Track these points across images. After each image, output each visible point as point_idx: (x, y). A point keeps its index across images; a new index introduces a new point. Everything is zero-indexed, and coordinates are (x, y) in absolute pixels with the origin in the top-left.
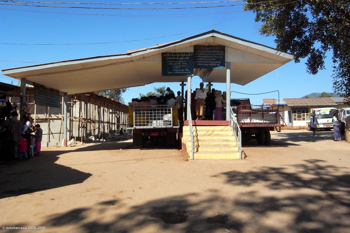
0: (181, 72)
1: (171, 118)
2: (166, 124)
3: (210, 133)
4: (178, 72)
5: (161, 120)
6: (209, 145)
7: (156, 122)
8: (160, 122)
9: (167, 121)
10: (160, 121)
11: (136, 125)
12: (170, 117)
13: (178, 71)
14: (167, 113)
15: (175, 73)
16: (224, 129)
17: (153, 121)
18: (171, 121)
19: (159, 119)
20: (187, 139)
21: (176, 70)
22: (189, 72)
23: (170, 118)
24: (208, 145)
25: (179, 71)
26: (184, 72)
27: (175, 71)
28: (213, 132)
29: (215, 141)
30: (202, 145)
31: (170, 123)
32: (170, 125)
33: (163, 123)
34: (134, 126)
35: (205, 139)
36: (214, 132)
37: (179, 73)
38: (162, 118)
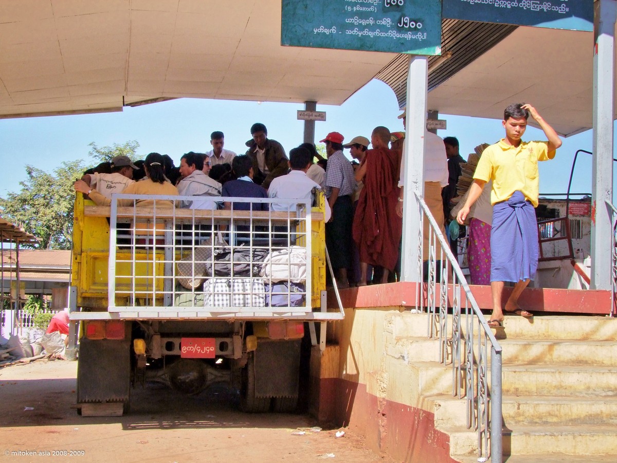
0: (377, 33)
1: (303, 268)
2: (276, 300)
3: (535, 351)
4: (366, 32)
5: (254, 275)
6: (555, 420)
7: (225, 288)
8: (248, 287)
9: (282, 282)
10: (247, 279)
11: (124, 300)
12: (297, 261)
13: (364, 22)
14: (285, 244)
15: (349, 32)
16: (595, 330)
17: (212, 279)
18: (301, 286)
19: (244, 273)
20: (435, 381)
21: (355, 20)
22: (420, 36)
23: (299, 266)
24: (550, 420)
25: (367, 26)
26: (394, 34)
27: (352, 26)
28: (551, 347)
29: (573, 395)
30: (519, 415)
31: (297, 295)
32: (301, 302)
33: (262, 292)
34: (112, 306)
35: (521, 386)
36: (556, 347)
37: (371, 34)
38: (259, 267)
